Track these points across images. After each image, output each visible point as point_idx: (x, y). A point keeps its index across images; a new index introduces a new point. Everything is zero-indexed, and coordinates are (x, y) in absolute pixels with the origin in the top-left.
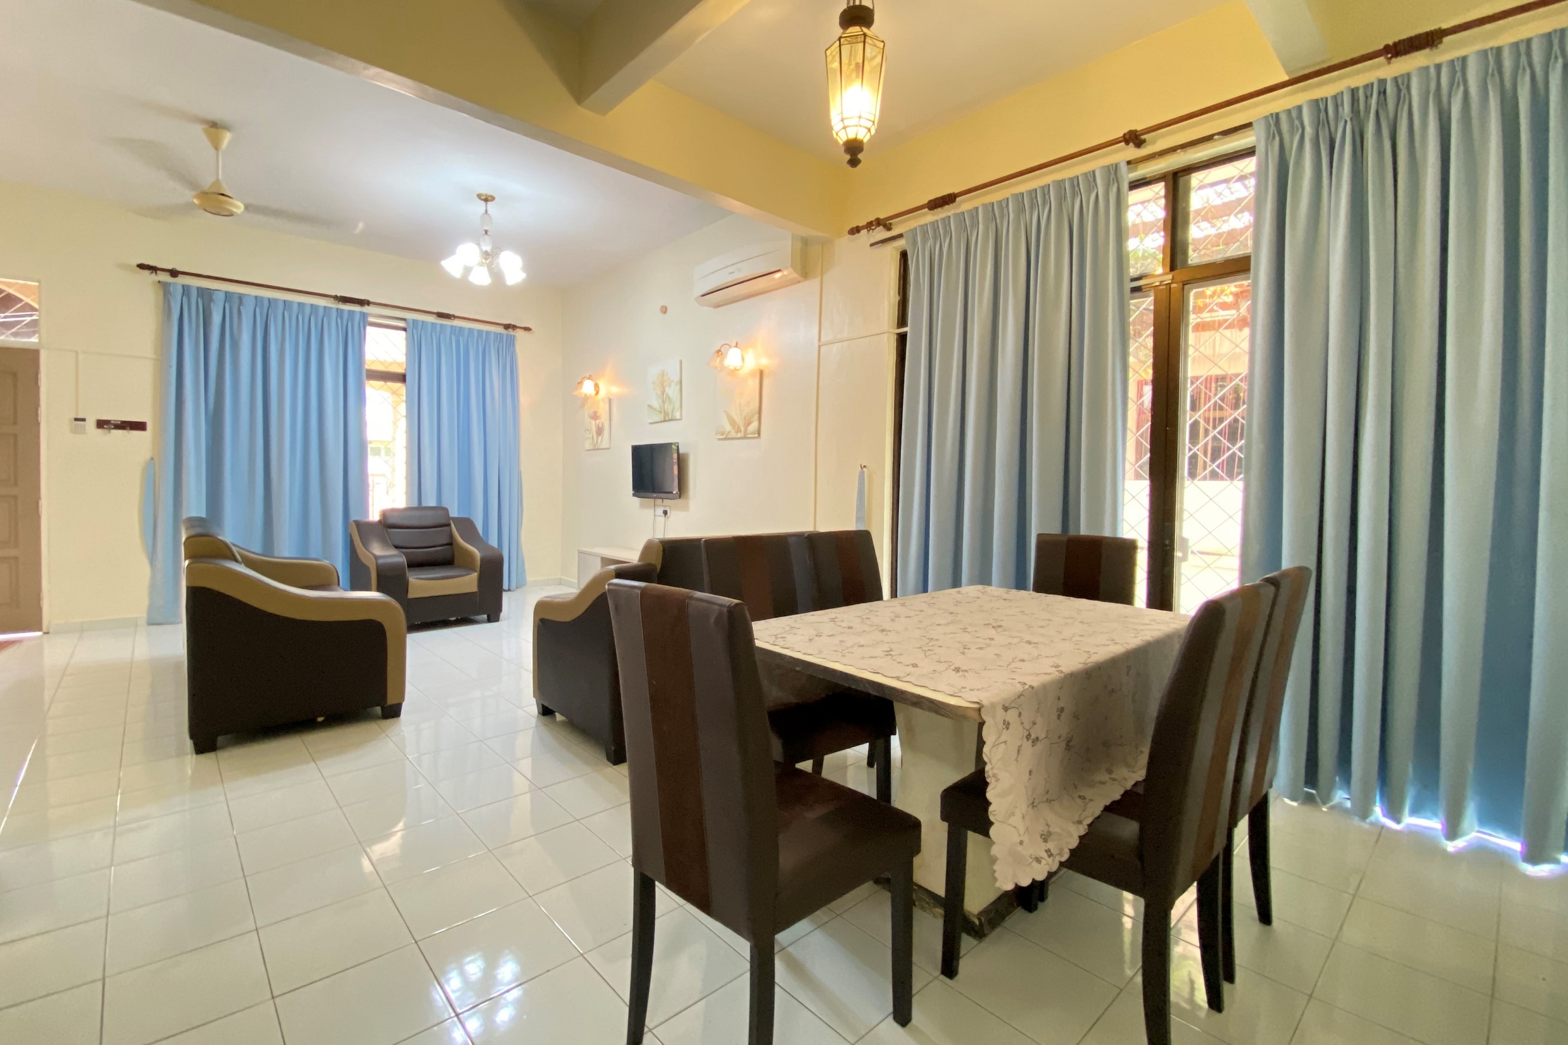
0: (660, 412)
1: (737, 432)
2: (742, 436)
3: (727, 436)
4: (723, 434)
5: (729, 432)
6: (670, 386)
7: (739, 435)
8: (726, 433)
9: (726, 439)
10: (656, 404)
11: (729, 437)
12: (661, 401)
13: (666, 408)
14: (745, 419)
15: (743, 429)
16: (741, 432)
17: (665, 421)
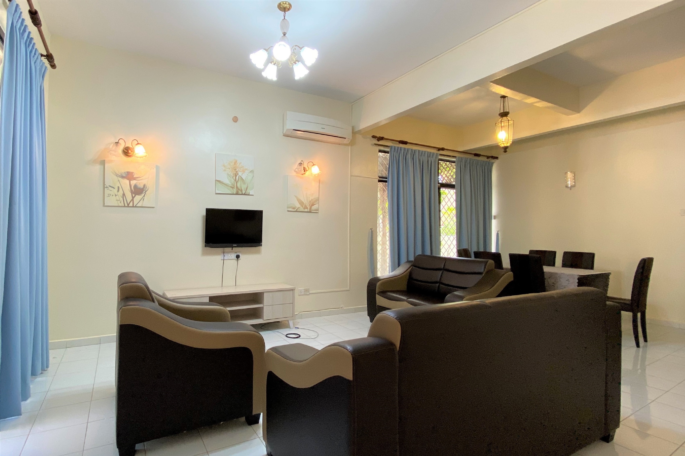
0: (233, 188)
1: (305, 209)
2: (308, 211)
3: (297, 210)
4: (294, 208)
5: (299, 208)
6: (244, 171)
7: (306, 210)
8: (296, 208)
9: (296, 211)
10: (226, 181)
11: (298, 210)
12: (233, 180)
13: (239, 185)
14: (310, 202)
15: (309, 207)
16: (307, 208)
17: (237, 194)
